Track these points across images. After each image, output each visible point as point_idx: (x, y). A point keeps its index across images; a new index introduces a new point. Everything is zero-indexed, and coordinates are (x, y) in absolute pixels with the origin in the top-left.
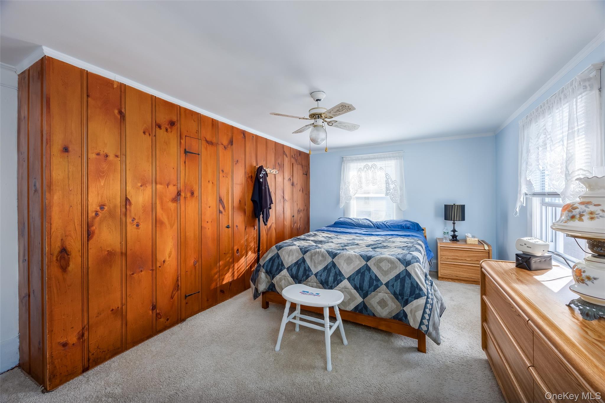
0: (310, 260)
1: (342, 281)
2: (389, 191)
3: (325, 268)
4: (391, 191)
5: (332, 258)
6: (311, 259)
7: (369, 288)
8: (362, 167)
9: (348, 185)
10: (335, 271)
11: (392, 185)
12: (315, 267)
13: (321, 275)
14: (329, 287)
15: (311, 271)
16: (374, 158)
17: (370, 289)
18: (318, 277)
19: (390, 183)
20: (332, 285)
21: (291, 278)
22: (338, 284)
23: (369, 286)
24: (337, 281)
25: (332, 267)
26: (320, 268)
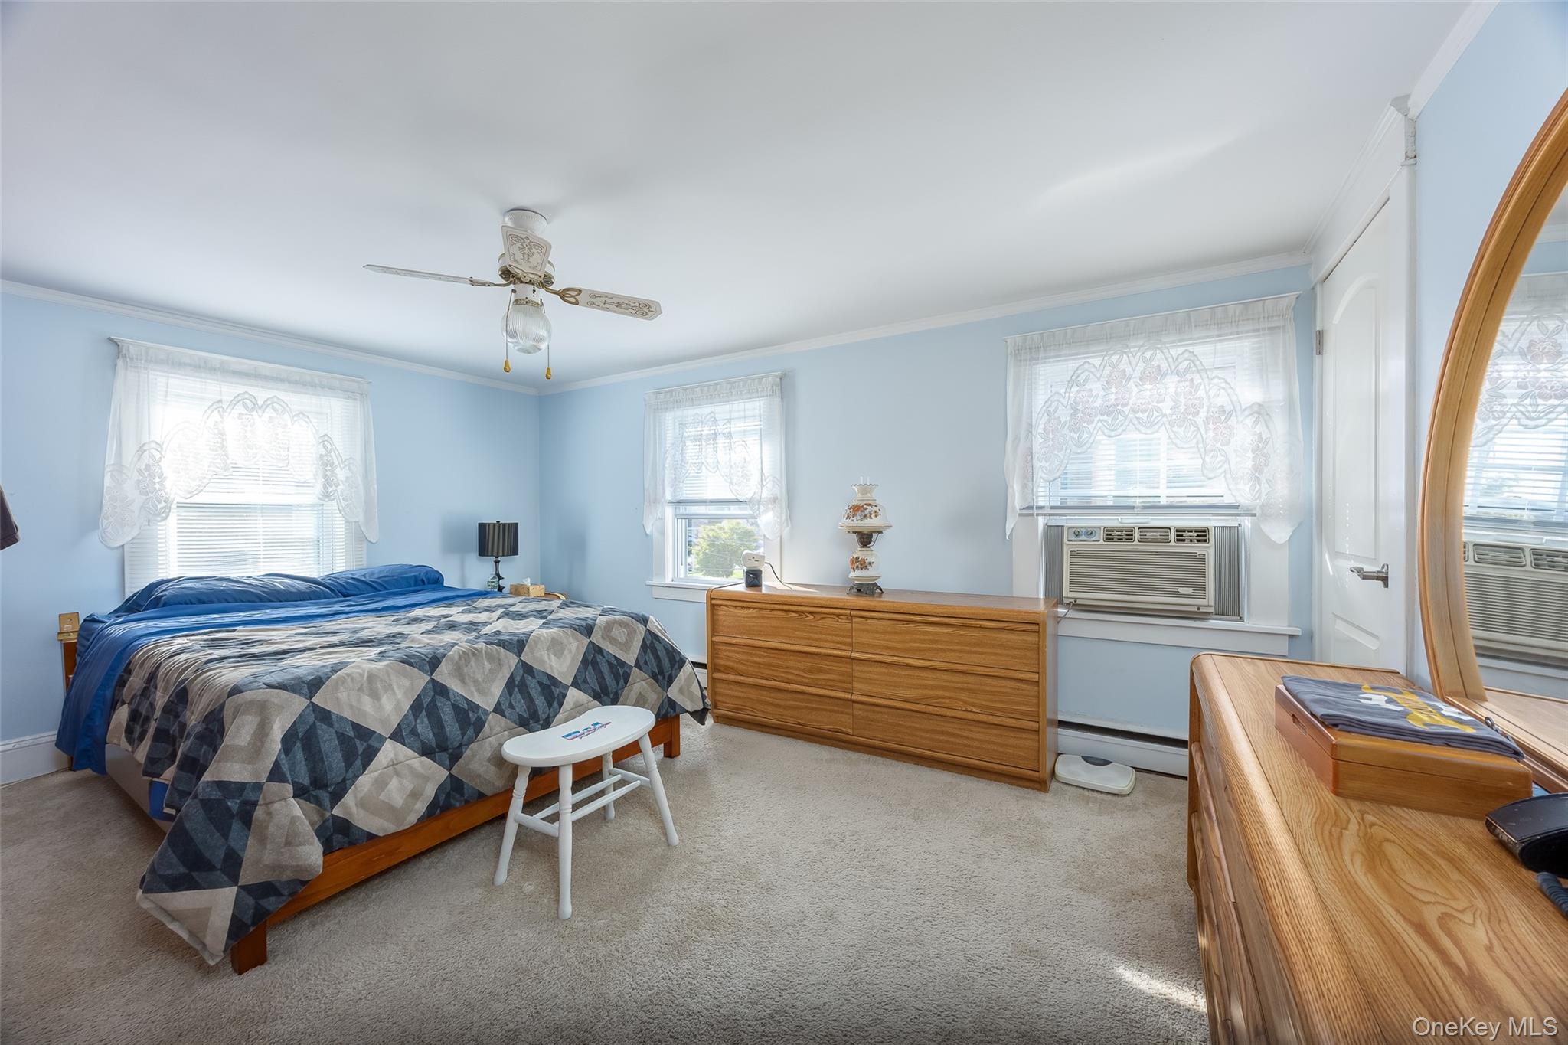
0: (458, 682)
1: (564, 696)
2: (334, 488)
3: (510, 685)
4: (341, 487)
5: (515, 654)
6: (462, 679)
7: (618, 683)
8: (227, 398)
9: (157, 455)
10: (538, 682)
11: (342, 469)
12: (482, 692)
13: (511, 703)
14: (541, 723)
15: (477, 707)
16: (277, 379)
17: (620, 685)
18: (507, 714)
19: (336, 463)
20: (547, 714)
21: (425, 759)
22: (561, 705)
23: (616, 680)
24: (556, 700)
25: (525, 675)
26: (497, 690)
